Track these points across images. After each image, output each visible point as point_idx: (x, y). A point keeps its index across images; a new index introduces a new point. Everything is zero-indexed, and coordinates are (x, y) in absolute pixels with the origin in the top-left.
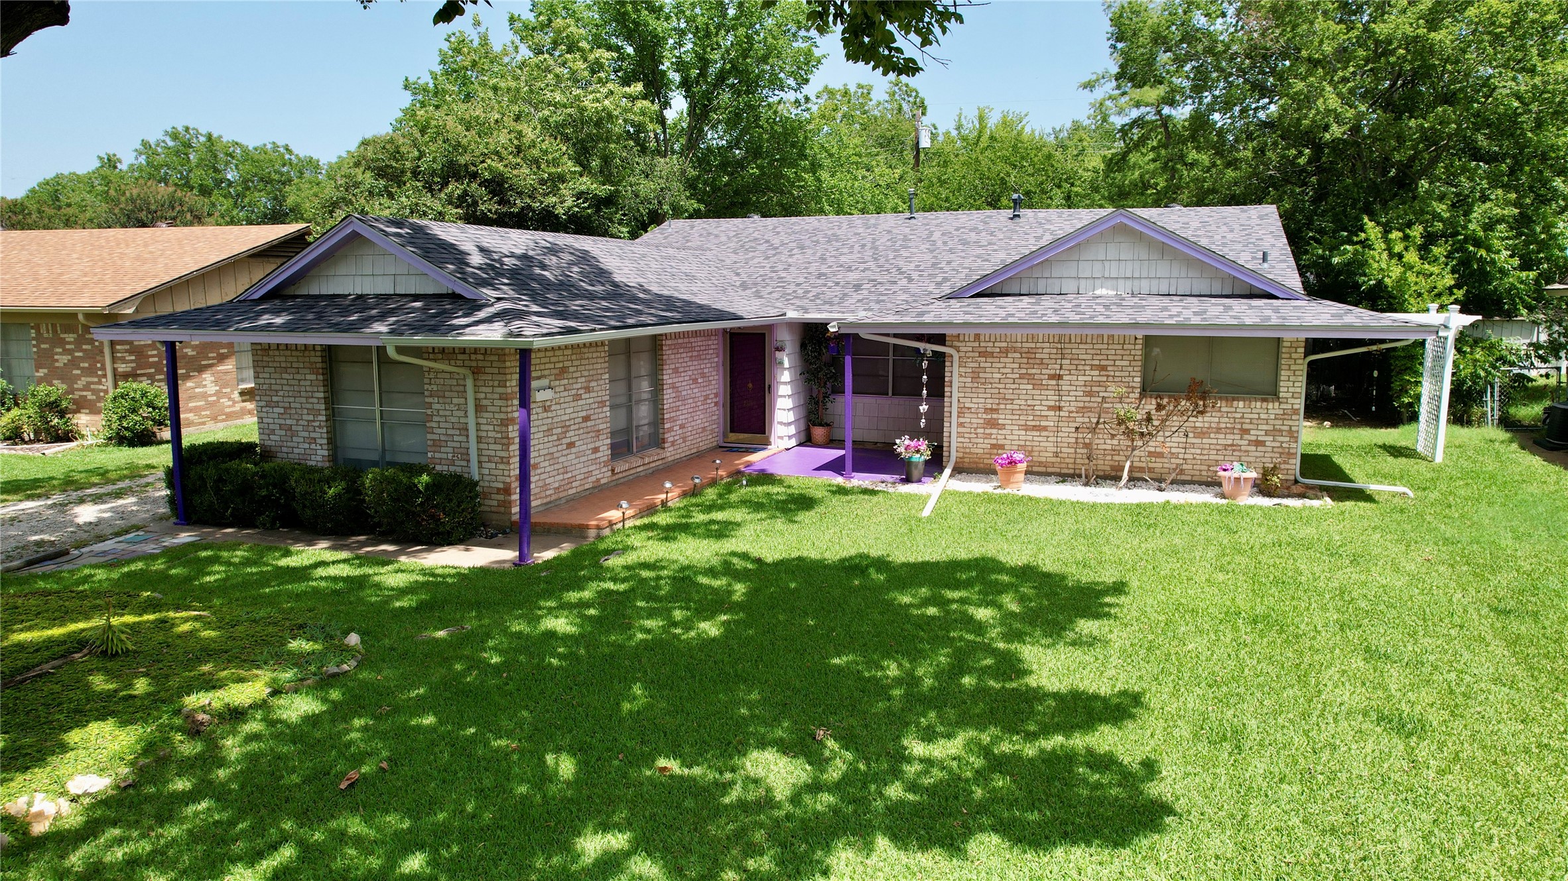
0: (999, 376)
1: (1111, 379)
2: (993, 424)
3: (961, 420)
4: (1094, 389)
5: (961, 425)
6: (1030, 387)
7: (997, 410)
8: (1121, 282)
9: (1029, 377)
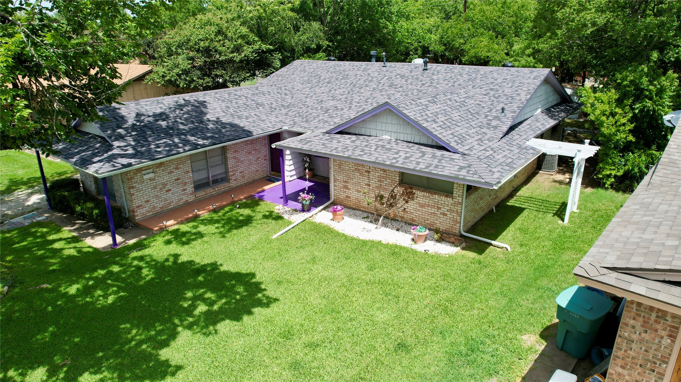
0: (347, 168)
1: (388, 176)
2: (346, 187)
3: (335, 184)
4: (382, 179)
5: (335, 186)
6: (359, 174)
7: (347, 182)
8: (393, 133)
9: (359, 170)
